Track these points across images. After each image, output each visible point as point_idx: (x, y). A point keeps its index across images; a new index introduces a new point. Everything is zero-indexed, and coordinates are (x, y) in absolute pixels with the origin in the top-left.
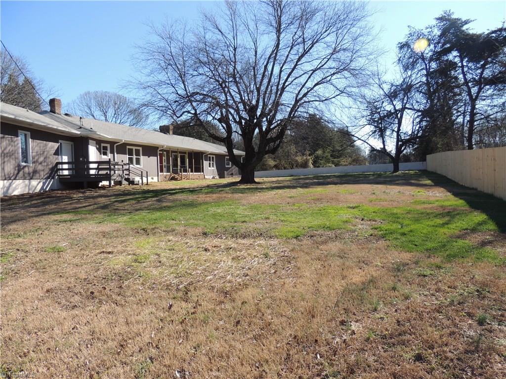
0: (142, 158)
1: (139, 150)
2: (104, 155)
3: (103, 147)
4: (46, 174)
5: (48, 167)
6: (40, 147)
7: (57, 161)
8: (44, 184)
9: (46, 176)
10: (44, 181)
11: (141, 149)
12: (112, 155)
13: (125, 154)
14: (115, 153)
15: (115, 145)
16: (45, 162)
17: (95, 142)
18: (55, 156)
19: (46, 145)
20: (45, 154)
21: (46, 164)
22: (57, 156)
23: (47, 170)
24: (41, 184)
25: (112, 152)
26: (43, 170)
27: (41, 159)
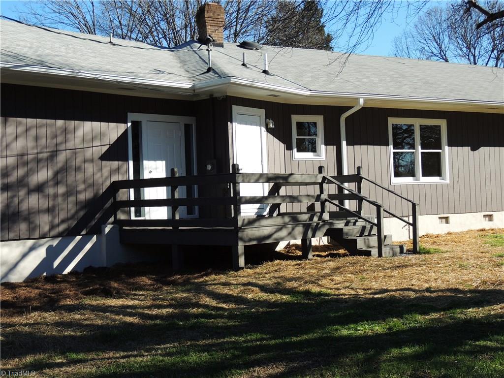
0: (447, 153)
1: (437, 129)
2: (300, 150)
3: (300, 125)
4: (63, 221)
5: (72, 199)
6: (37, 138)
7: (115, 178)
8: (52, 253)
9: (62, 228)
10: (55, 243)
11: (443, 124)
12: (332, 149)
13: (380, 144)
14: (344, 143)
15: (343, 118)
16: (57, 184)
17: (262, 112)
18: (104, 163)
19: (65, 131)
20: (62, 158)
21: (61, 190)
22: (115, 164)
23: (67, 208)
24: (40, 254)
25: (332, 139)
26: (50, 210)
27: (43, 175)
